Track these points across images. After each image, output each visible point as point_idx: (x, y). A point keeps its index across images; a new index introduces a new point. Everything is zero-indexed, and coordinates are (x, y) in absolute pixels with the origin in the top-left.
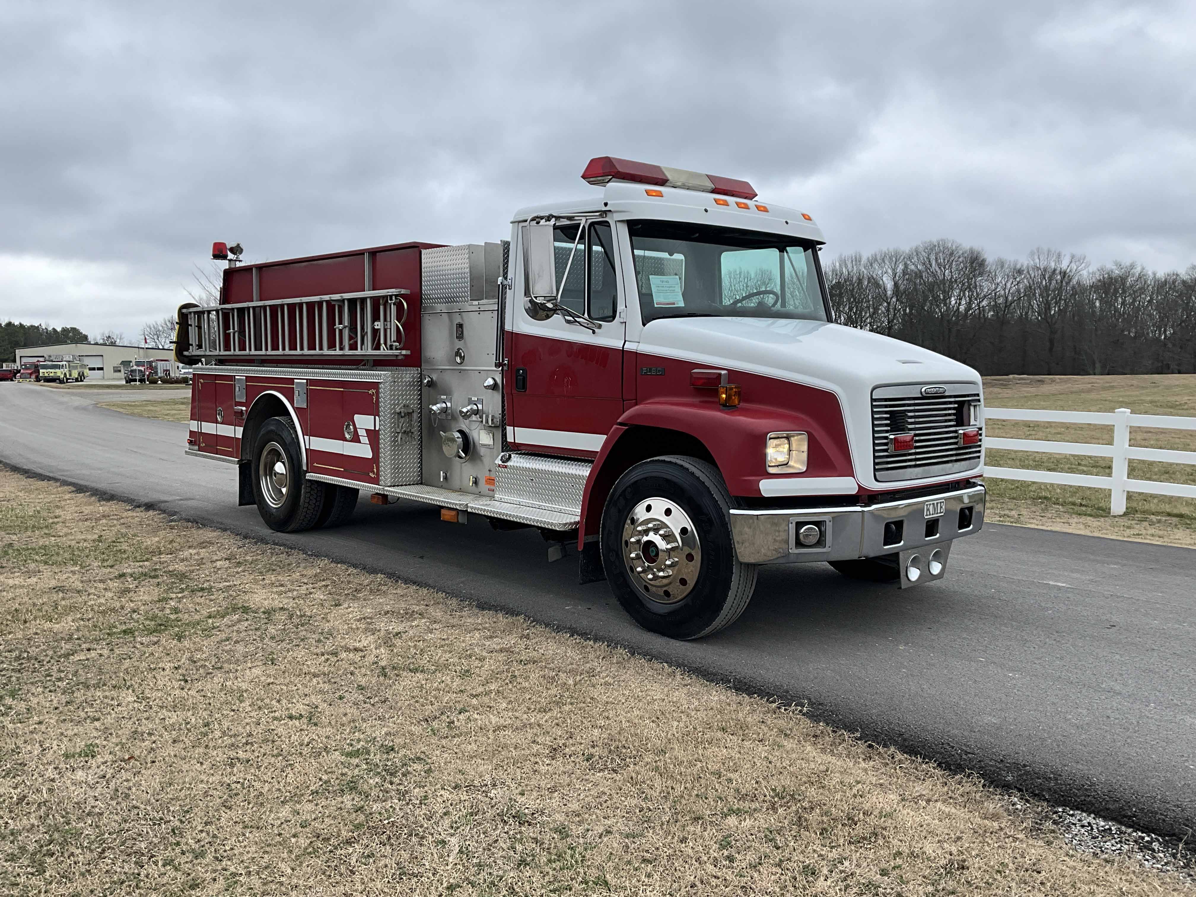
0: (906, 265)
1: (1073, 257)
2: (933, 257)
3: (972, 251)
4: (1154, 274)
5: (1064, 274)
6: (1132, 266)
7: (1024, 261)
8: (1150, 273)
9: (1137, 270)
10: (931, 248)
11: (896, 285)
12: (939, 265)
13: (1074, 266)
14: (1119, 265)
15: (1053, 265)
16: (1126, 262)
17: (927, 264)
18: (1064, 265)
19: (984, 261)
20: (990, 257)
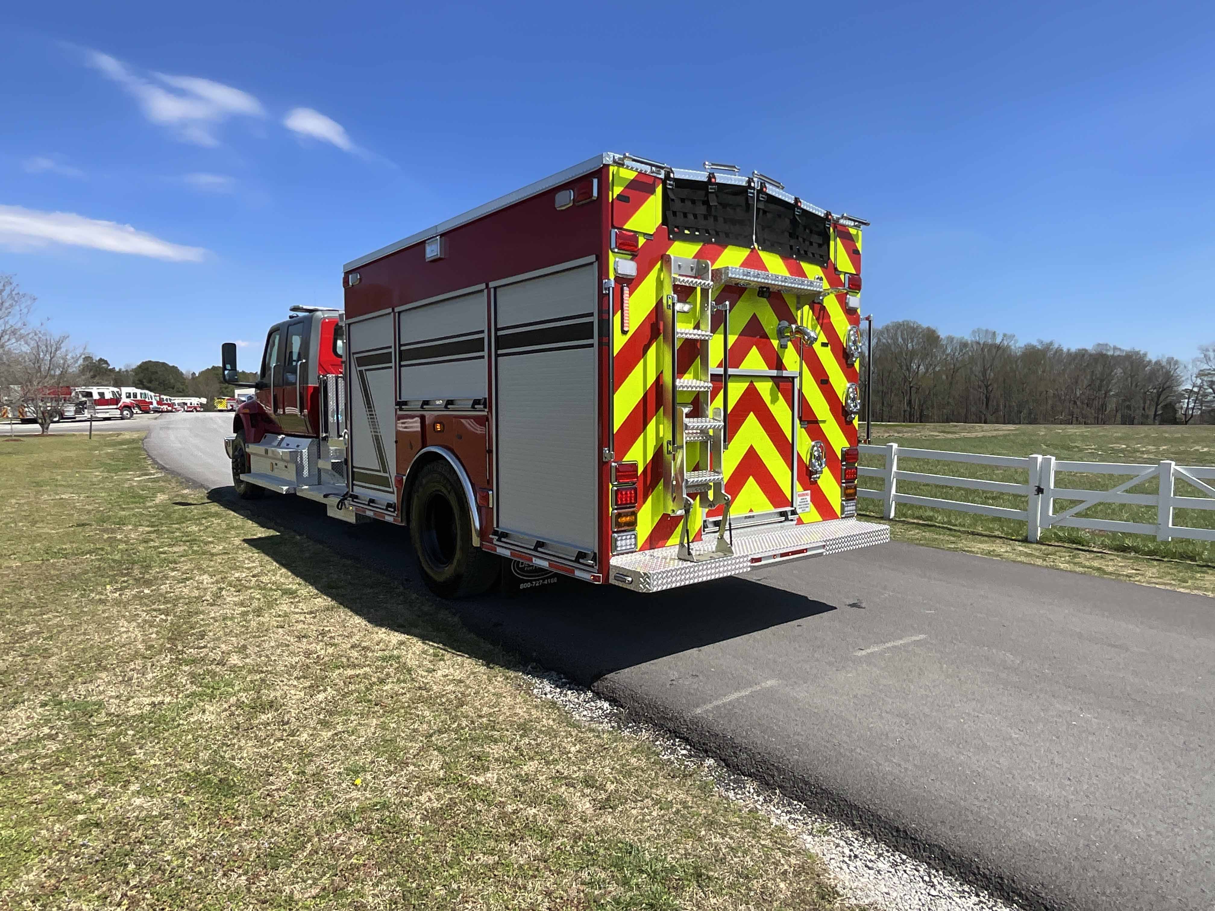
0: (879, 339)
1: (1005, 335)
2: (899, 334)
3: (928, 329)
4: (1069, 350)
5: (998, 347)
6: (1051, 343)
7: (968, 337)
8: (1065, 350)
9: (1056, 346)
10: (898, 326)
12: (903, 339)
13: (1006, 343)
14: (1041, 342)
15: (990, 341)
16: (1047, 340)
17: (895, 338)
18: (998, 341)
19: (938, 337)
20: (943, 334)
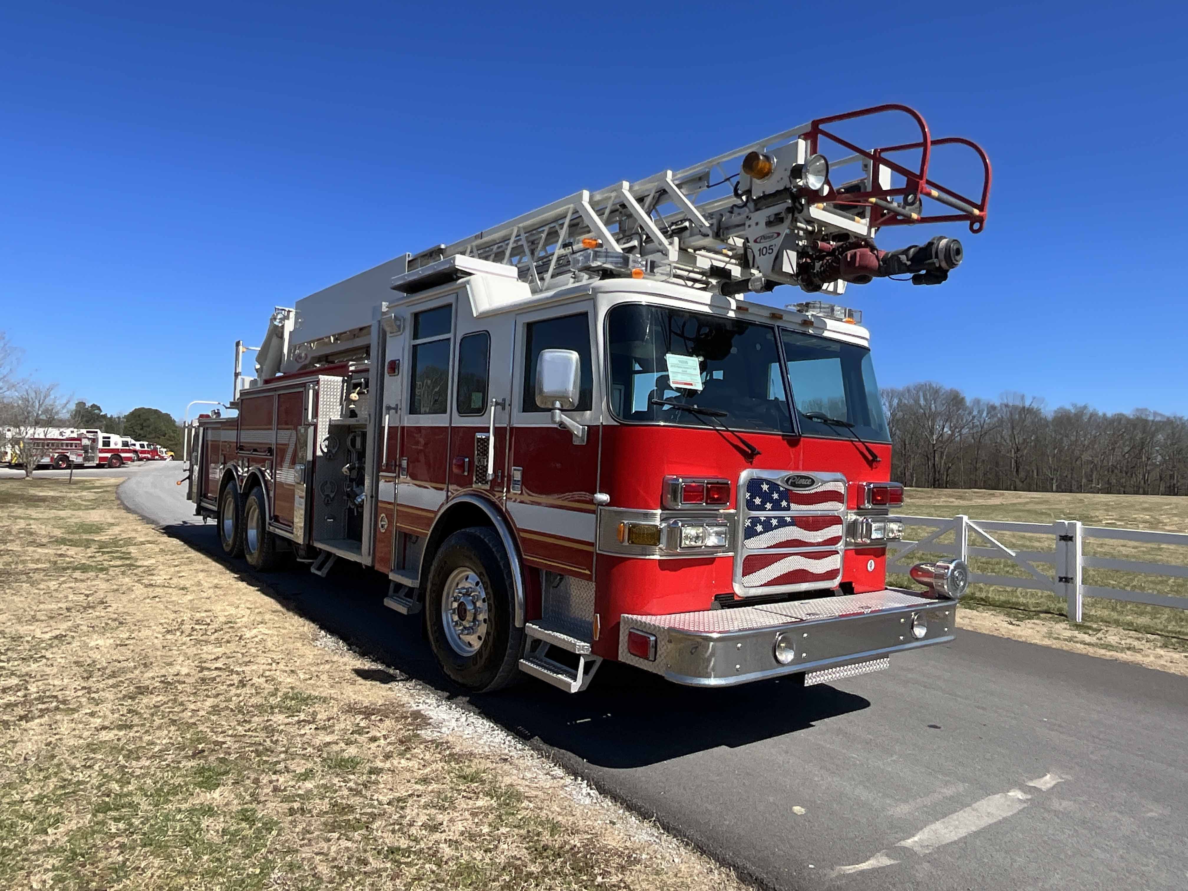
0: (900, 400)
1: (1034, 398)
2: (921, 394)
3: (952, 391)
4: (1104, 415)
5: (1028, 410)
6: (1085, 407)
7: (996, 400)
8: (1100, 414)
9: (1091, 410)
10: (920, 388)
11: (893, 415)
12: (926, 400)
13: (1035, 406)
14: (1074, 406)
15: (1019, 404)
16: (1081, 404)
17: (916, 399)
18: (1027, 404)
19: (963, 399)
20: (967, 396)
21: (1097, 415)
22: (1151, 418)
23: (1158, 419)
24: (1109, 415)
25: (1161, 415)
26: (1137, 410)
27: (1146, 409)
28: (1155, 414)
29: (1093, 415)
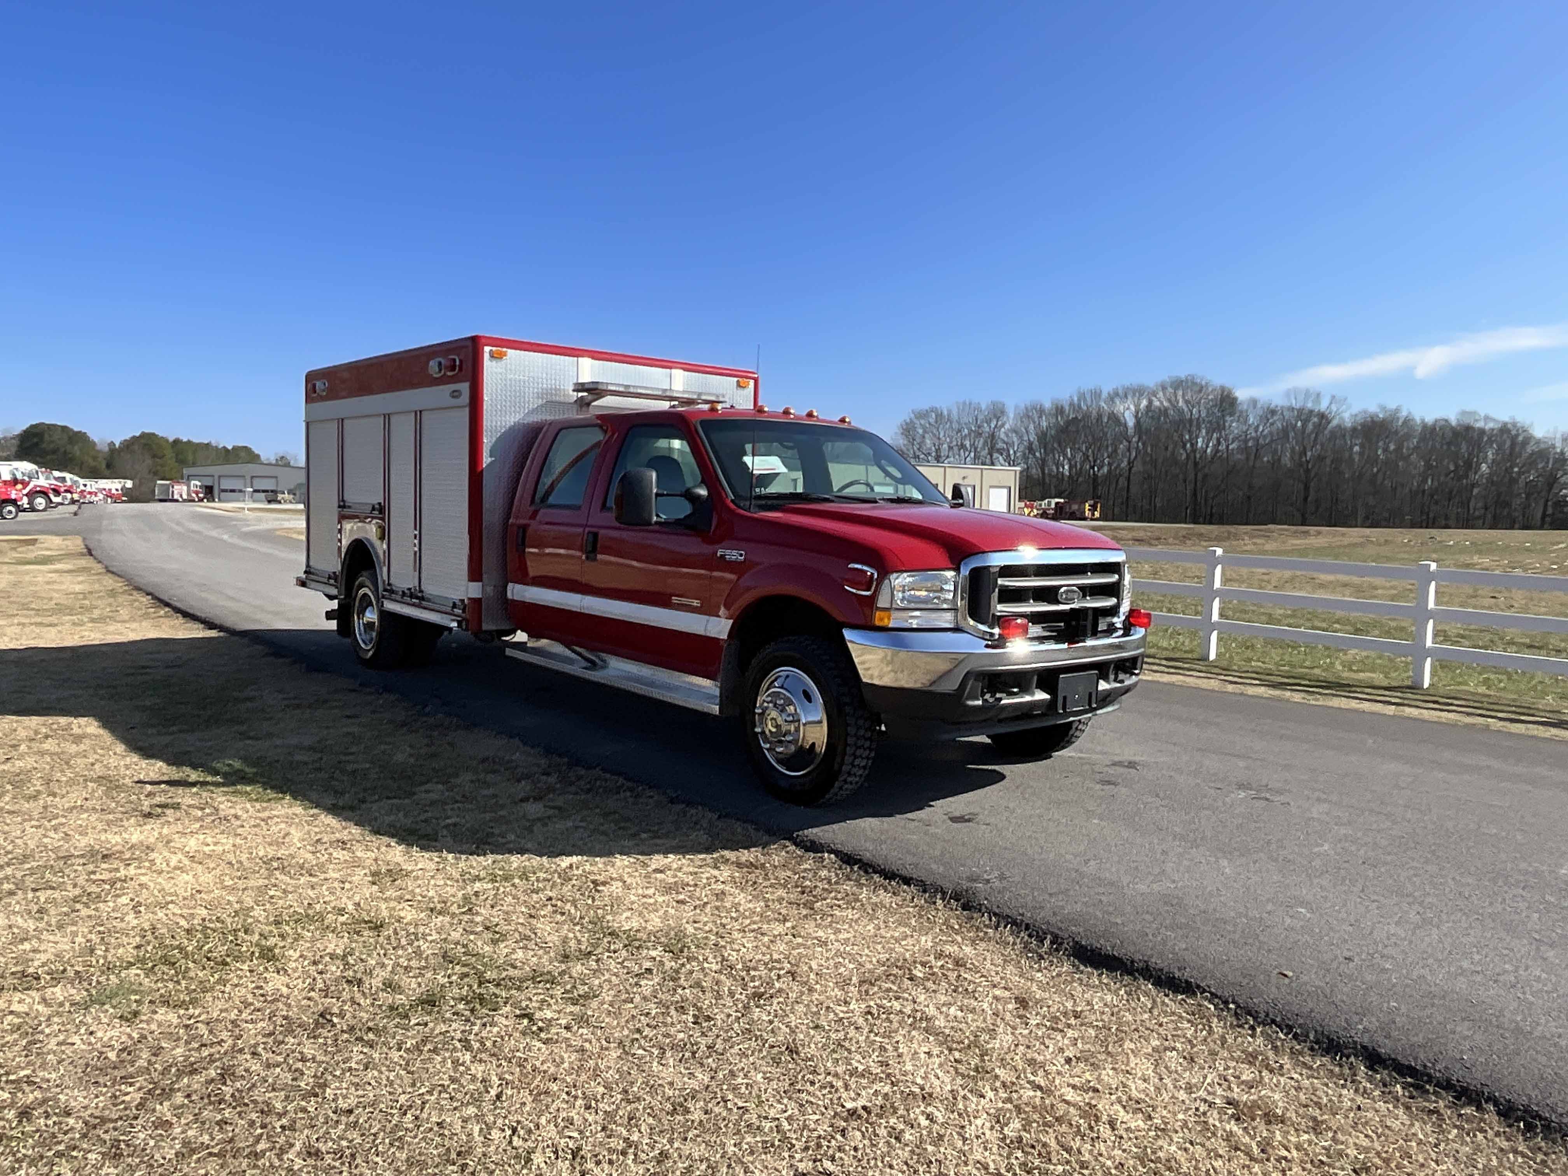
0: (1150, 402)
1: (1333, 397)
2: (1180, 393)
3: (1222, 389)
4: (1423, 421)
5: (1322, 416)
6: (1397, 410)
7: (1278, 400)
8: (1417, 420)
9: (1404, 413)
10: (1178, 383)
11: (1138, 424)
13: (1334, 408)
14: (1383, 408)
15: (1310, 405)
16: (1392, 405)
17: (1173, 400)
18: (1323, 406)
19: (1236, 400)
21: (1413, 420)
22: (1480, 424)
23: (1491, 425)
24: (1430, 419)
25: (1494, 420)
26: (1464, 413)
27: (1475, 413)
28: (1487, 418)
29: (1407, 421)
